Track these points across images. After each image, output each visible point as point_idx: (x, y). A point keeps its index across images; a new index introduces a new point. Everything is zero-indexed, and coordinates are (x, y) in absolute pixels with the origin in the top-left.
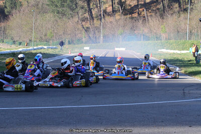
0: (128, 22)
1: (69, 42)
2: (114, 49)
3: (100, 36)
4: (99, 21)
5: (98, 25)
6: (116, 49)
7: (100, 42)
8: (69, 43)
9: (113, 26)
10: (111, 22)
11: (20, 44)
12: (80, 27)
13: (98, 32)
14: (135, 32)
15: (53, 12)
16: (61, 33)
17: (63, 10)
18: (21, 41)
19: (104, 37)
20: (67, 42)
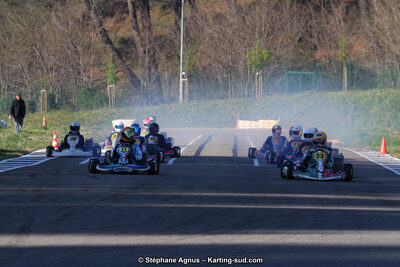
0: (286, 14)
1: (51, 98)
2: (235, 124)
3: (176, 74)
4: (172, 16)
5: (166, 31)
6: (243, 125)
7: (174, 99)
8: (53, 105)
9: (229, 31)
10: (218, 17)
12: (95, 37)
13: (169, 57)
14: (318, 54)
16: (20, 63)
19: (190, 76)
20: (43, 101)
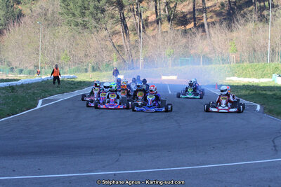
11: (21, 71)
12: (109, 45)
15: (69, 23)
17: (84, 21)
18: (22, 67)
